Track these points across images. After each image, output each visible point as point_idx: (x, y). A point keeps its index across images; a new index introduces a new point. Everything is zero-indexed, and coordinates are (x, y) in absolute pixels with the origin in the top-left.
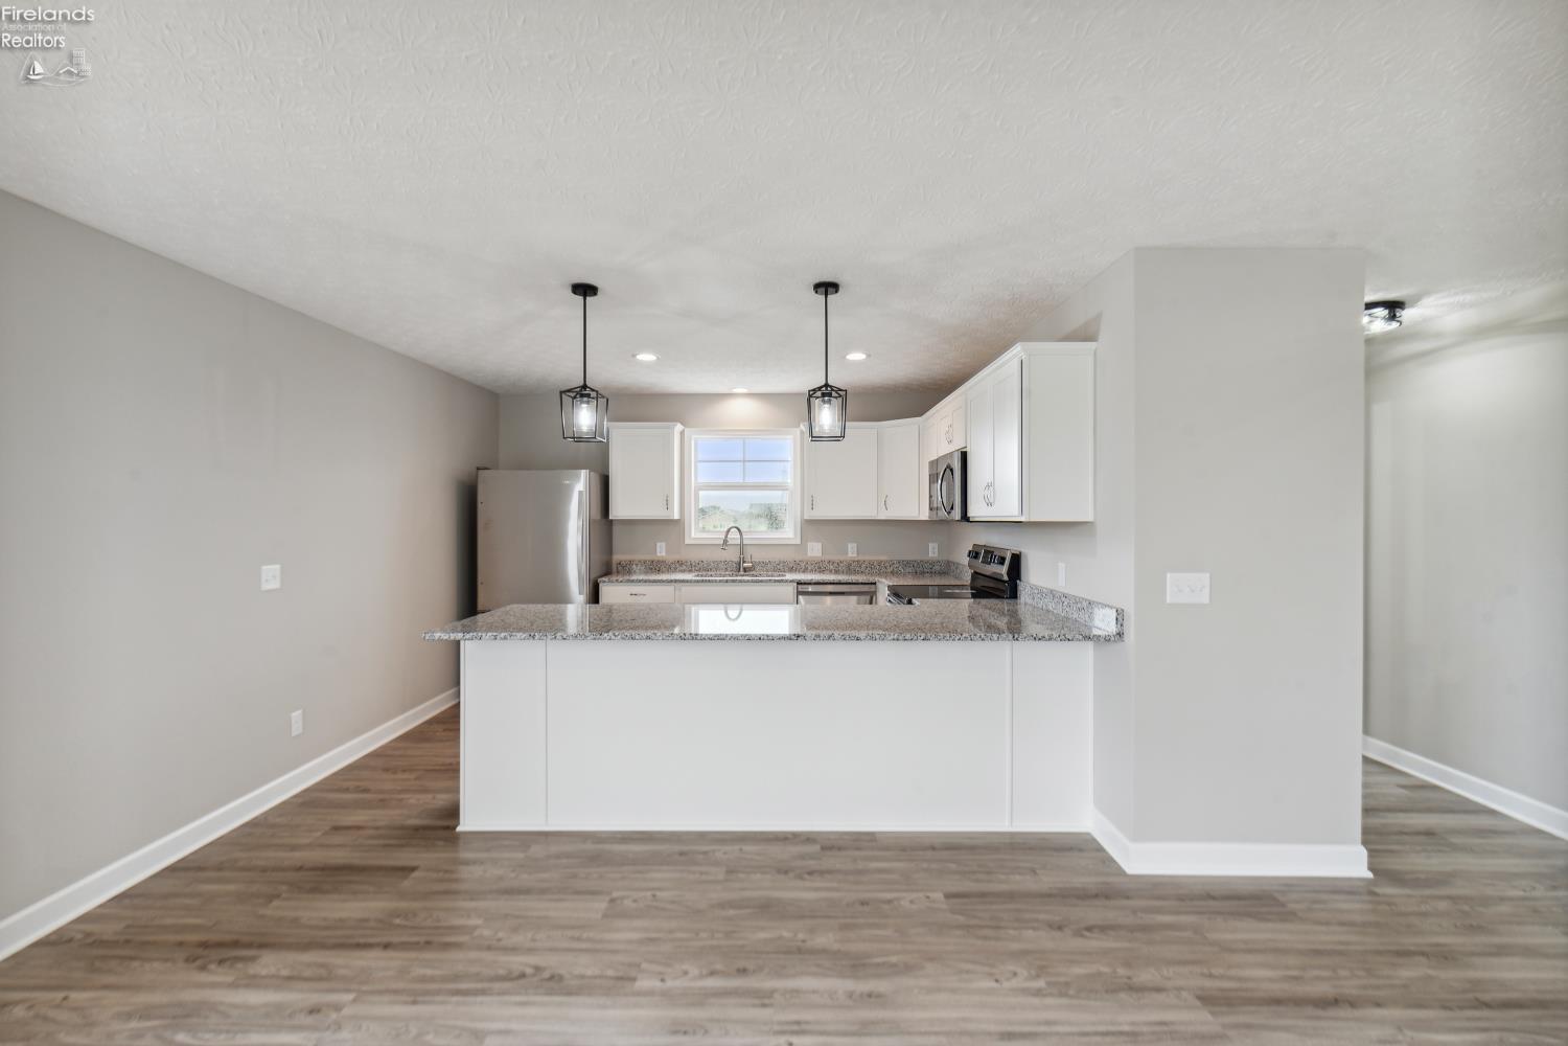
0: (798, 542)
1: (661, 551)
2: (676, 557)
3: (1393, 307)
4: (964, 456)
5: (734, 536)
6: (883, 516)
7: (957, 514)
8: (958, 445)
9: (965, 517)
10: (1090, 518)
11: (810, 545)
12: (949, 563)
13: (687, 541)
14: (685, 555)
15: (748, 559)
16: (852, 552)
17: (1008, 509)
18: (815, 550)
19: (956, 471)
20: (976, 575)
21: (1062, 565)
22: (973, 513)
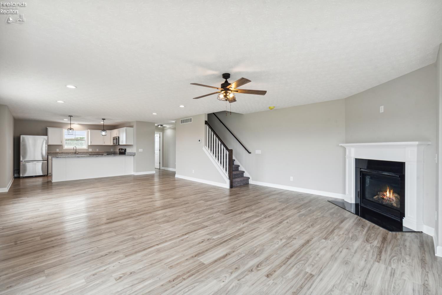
0: (87, 149)
1: (58, 150)
2: (61, 152)
3: (162, 125)
4: (119, 137)
5: (75, 148)
6: (104, 144)
7: (118, 144)
8: (118, 135)
9: (119, 144)
10: (133, 144)
11: (89, 149)
12: (115, 152)
13: (64, 149)
14: (63, 151)
15: (77, 151)
16: (97, 150)
17: (124, 143)
18: (90, 150)
19: (117, 139)
20: (120, 152)
21: (130, 150)
22: (120, 144)
